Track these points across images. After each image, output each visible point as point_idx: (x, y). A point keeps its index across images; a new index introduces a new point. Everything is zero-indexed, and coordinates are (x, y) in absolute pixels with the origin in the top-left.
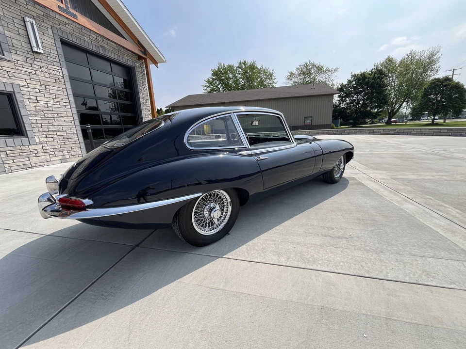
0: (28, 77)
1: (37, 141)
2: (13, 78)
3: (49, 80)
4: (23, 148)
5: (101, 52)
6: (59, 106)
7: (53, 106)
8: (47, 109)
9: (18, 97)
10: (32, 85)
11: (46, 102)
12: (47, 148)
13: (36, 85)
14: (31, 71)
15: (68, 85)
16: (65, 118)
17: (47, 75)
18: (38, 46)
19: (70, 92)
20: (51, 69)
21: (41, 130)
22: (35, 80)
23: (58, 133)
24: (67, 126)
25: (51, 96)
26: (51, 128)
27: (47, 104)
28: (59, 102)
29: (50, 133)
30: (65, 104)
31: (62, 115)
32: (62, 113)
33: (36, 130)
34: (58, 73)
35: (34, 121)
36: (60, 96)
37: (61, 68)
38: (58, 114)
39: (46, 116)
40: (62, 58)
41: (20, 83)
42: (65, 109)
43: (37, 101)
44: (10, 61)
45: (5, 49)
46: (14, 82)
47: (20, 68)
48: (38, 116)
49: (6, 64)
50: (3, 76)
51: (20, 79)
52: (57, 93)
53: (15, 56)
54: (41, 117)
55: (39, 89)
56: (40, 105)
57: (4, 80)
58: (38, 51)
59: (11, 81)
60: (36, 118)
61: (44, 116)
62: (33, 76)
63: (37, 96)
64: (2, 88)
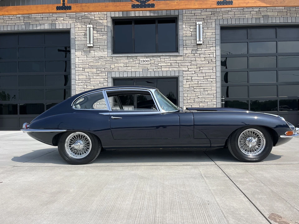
0: (189, 64)
2: (181, 66)
3: (204, 62)
5: (262, 22)
6: (207, 82)
7: (202, 82)
8: (197, 85)
9: (180, 79)
10: (191, 69)
11: (197, 80)
13: (193, 69)
14: (192, 59)
15: (219, 63)
16: (209, 92)
17: (203, 59)
18: (200, 40)
19: (219, 69)
20: (207, 53)
21: (189, 101)
22: (194, 65)
23: (201, 104)
24: (209, 98)
25: (202, 75)
26: (197, 100)
27: (198, 81)
28: (207, 79)
29: (195, 104)
30: (212, 80)
31: (207, 89)
32: (207, 87)
33: (185, 102)
34: (211, 56)
35: (186, 95)
36: (209, 74)
37: (215, 50)
38: (204, 89)
39: (195, 91)
40: (218, 42)
41: (184, 69)
42: (211, 85)
43: (192, 80)
44: (181, 56)
45: (181, 49)
46: (181, 69)
47: (186, 59)
48: (190, 91)
49: (179, 58)
50: (175, 66)
51: (185, 66)
52: (208, 71)
53: (185, 52)
54: (191, 92)
55: (195, 71)
56: (193, 83)
57: (175, 69)
58: (199, 43)
59: (179, 69)
60: (188, 93)
61: (193, 91)
62: (193, 63)
63: (192, 77)
64: (173, 75)
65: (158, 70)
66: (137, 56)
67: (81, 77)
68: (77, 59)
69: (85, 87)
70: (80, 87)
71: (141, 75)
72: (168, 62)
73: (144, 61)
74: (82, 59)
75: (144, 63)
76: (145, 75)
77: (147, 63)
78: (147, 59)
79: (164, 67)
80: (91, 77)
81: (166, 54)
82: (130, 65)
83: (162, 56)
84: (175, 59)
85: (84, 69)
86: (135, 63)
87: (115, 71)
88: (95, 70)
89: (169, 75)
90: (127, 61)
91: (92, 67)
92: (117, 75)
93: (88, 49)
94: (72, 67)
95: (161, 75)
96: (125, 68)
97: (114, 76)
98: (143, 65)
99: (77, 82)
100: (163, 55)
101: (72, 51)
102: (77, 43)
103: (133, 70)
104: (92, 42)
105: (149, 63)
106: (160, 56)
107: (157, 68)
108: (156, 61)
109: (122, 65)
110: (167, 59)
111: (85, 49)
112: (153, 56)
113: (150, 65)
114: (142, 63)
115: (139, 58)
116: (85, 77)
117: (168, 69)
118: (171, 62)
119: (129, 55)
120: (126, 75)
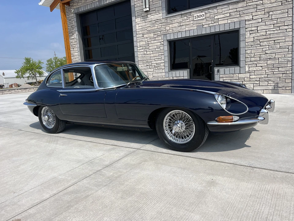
0: (254, 10)
1: (247, 69)
2: (242, 15)
3: (275, 5)
4: (235, 75)
6: (279, 31)
7: (272, 32)
8: (265, 37)
9: (242, 32)
10: (256, 17)
11: (265, 31)
12: (253, 77)
13: (260, 15)
14: (258, 3)
16: (281, 44)
17: (273, 0)
21: (253, 59)
22: (261, 10)
23: (269, 62)
24: (282, 53)
25: (272, 22)
26: (264, 56)
27: (266, 32)
28: (279, 27)
29: (261, 62)
30: (286, 27)
31: (278, 41)
32: (280, 38)
33: (248, 60)
35: (249, 52)
36: (282, 20)
38: (274, 41)
39: (261, 45)
41: (247, 18)
42: (285, 34)
43: (258, 31)
44: (243, 1)
46: (242, 19)
47: (250, 4)
48: (254, 46)
49: (240, 5)
50: (235, 16)
51: (248, 14)
52: (281, 16)
54: (256, 47)
55: (262, 19)
56: (258, 35)
57: (235, 20)
59: (240, 19)
60: (252, 48)
61: (259, 45)
62: (259, 7)
63: (258, 27)
64: (232, 27)
65: (215, 24)
66: (191, 12)
67: (141, 43)
68: (137, 26)
69: (145, 52)
70: (142, 53)
71: (196, 34)
72: (226, 12)
73: (198, 17)
74: (141, 25)
75: (199, 18)
76: (200, 33)
77: (202, 18)
78: (201, 14)
79: (222, 19)
80: (150, 42)
81: (224, 3)
82: (184, 24)
83: (219, 6)
84: (235, 6)
85: (143, 34)
86: (189, 20)
87: (170, 33)
88: (152, 35)
89: (227, 28)
90: (181, 20)
91: (149, 32)
92: (172, 37)
93: (146, 14)
94: (134, 35)
95: (217, 30)
96: (179, 28)
97: (168, 38)
98: (198, 21)
99: (138, 49)
100: (220, 4)
101: (133, 18)
102: (136, 9)
103: (187, 29)
104: (147, 6)
105: (204, 18)
106: (216, 7)
107: (213, 22)
108: (212, 13)
109: (176, 25)
110: (225, 9)
111: (143, 15)
112: (209, 9)
113: (205, 21)
114: (196, 19)
115: (193, 14)
116: (144, 43)
117: (226, 22)
118: (230, 11)
119: (183, 12)
120: (180, 36)
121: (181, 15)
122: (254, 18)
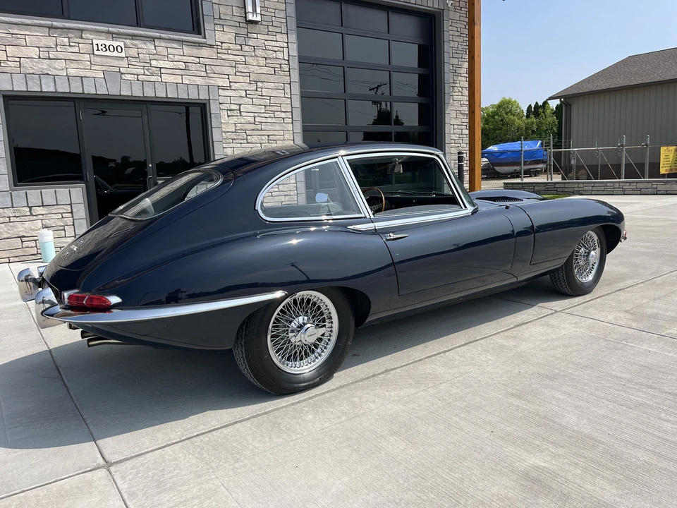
0: (232, 71)
2: (211, 75)
3: (264, 70)
6: (274, 120)
7: (264, 120)
8: (253, 127)
9: (214, 108)
10: (236, 85)
11: (252, 115)
13: (242, 83)
14: (238, 58)
15: (295, 76)
17: (262, 62)
18: (254, 11)
19: (296, 89)
20: (271, 48)
22: (243, 74)
25: (262, 102)
27: (255, 117)
28: (274, 112)
30: (283, 115)
31: (275, 138)
32: (276, 133)
34: (280, 55)
36: (278, 101)
37: (287, 43)
38: (268, 136)
39: (249, 141)
40: (293, 24)
41: (220, 83)
42: (283, 126)
43: (240, 112)
44: (211, 46)
45: (208, 26)
46: (212, 82)
47: (224, 56)
48: (237, 141)
49: (205, 52)
50: (198, 73)
51: (221, 76)
52: (274, 93)
53: (220, 36)
54: (241, 143)
55: (246, 91)
56: (243, 121)
57: (199, 81)
58: (254, 19)
59: (207, 81)
60: (234, 145)
61: (245, 141)
62: (240, 68)
63: (240, 105)
64: (193, 95)
65: (153, 79)
66: (82, 30)
71: (102, 91)
72: (177, 58)
73: (107, 48)
75: (108, 53)
76: (114, 91)
77: (115, 54)
78: (115, 44)
79: (169, 71)
81: (172, 37)
82: (60, 55)
83: (160, 38)
84: (195, 51)
86: (76, 49)
87: (8, 70)
89: (183, 95)
90: (50, 42)
92: (19, 86)
95: (161, 94)
96: (44, 65)
97: (6, 87)
98: (104, 60)
100: (163, 36)
103: (72, 72)
105: (123, 55)
107: (146, 72)
108: (144, 51)
109: (33, 52)
110: (175, 50)
112: (133, 37)
113: (125, 63)
114: (101, 53)
115: (88, 35)
117: (178, 79)
118: (185, 59)
119: (57, 23)
120: (48, 87)
121: (50, 28)
122: (234, 86)
